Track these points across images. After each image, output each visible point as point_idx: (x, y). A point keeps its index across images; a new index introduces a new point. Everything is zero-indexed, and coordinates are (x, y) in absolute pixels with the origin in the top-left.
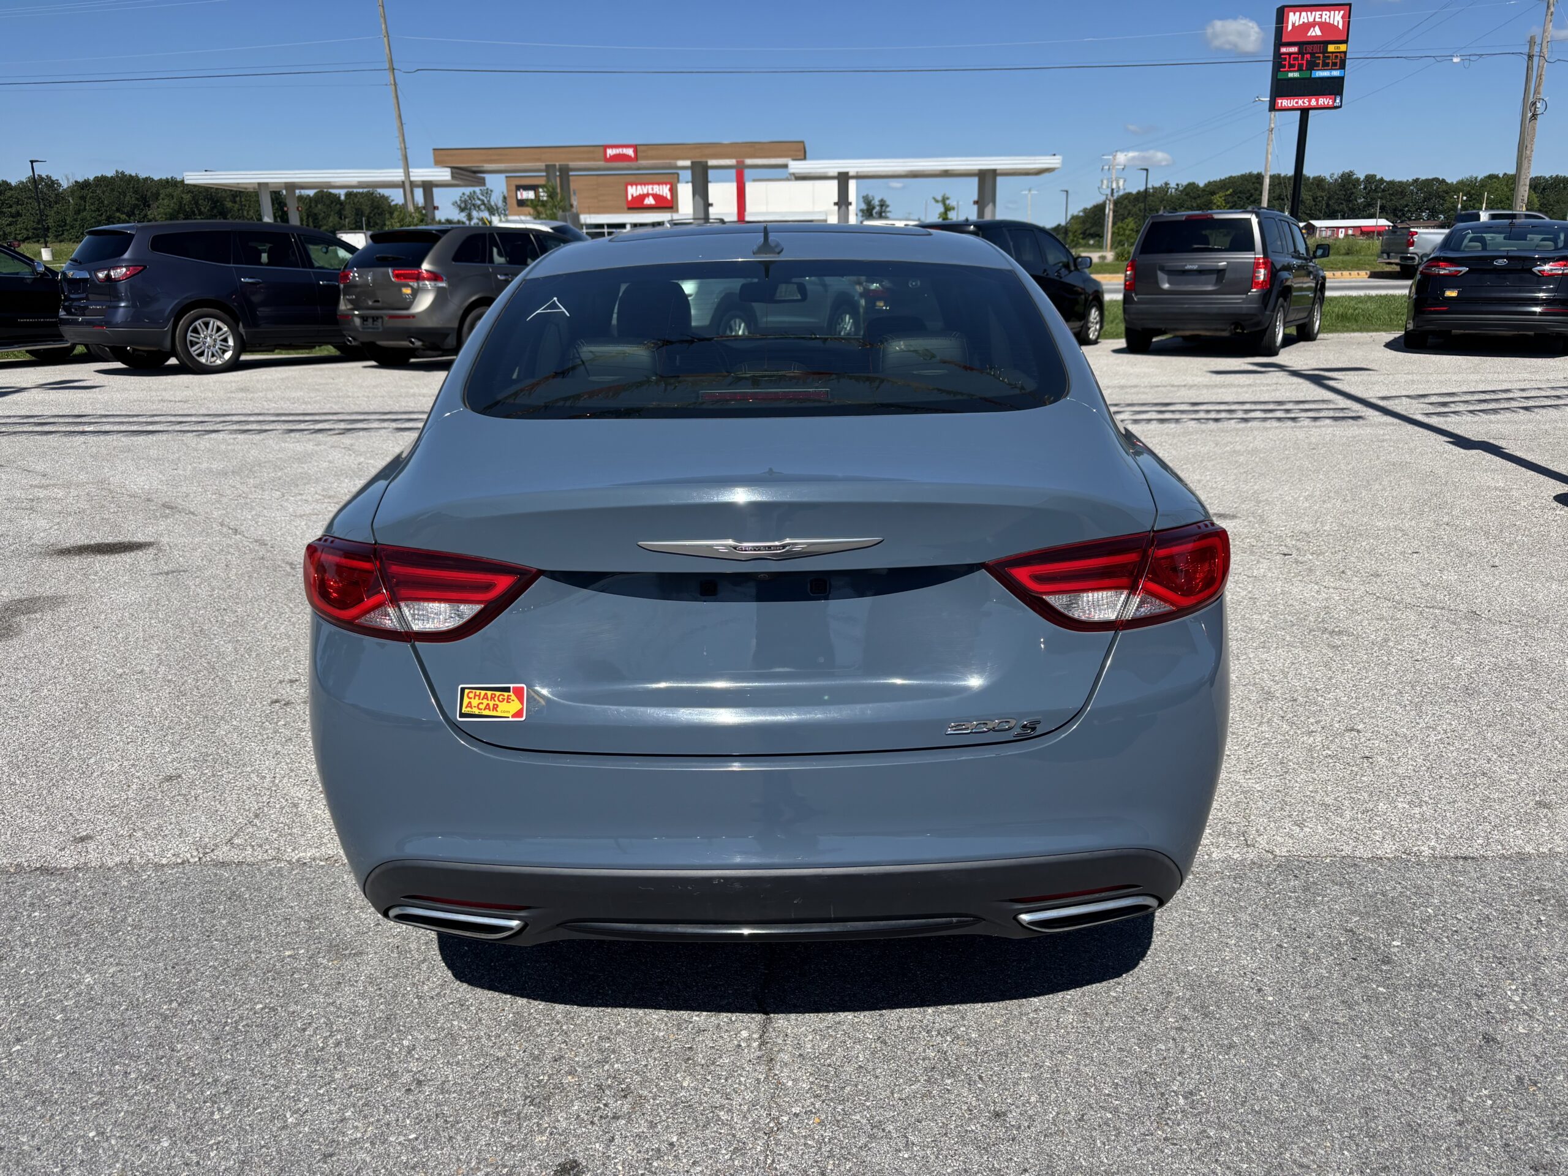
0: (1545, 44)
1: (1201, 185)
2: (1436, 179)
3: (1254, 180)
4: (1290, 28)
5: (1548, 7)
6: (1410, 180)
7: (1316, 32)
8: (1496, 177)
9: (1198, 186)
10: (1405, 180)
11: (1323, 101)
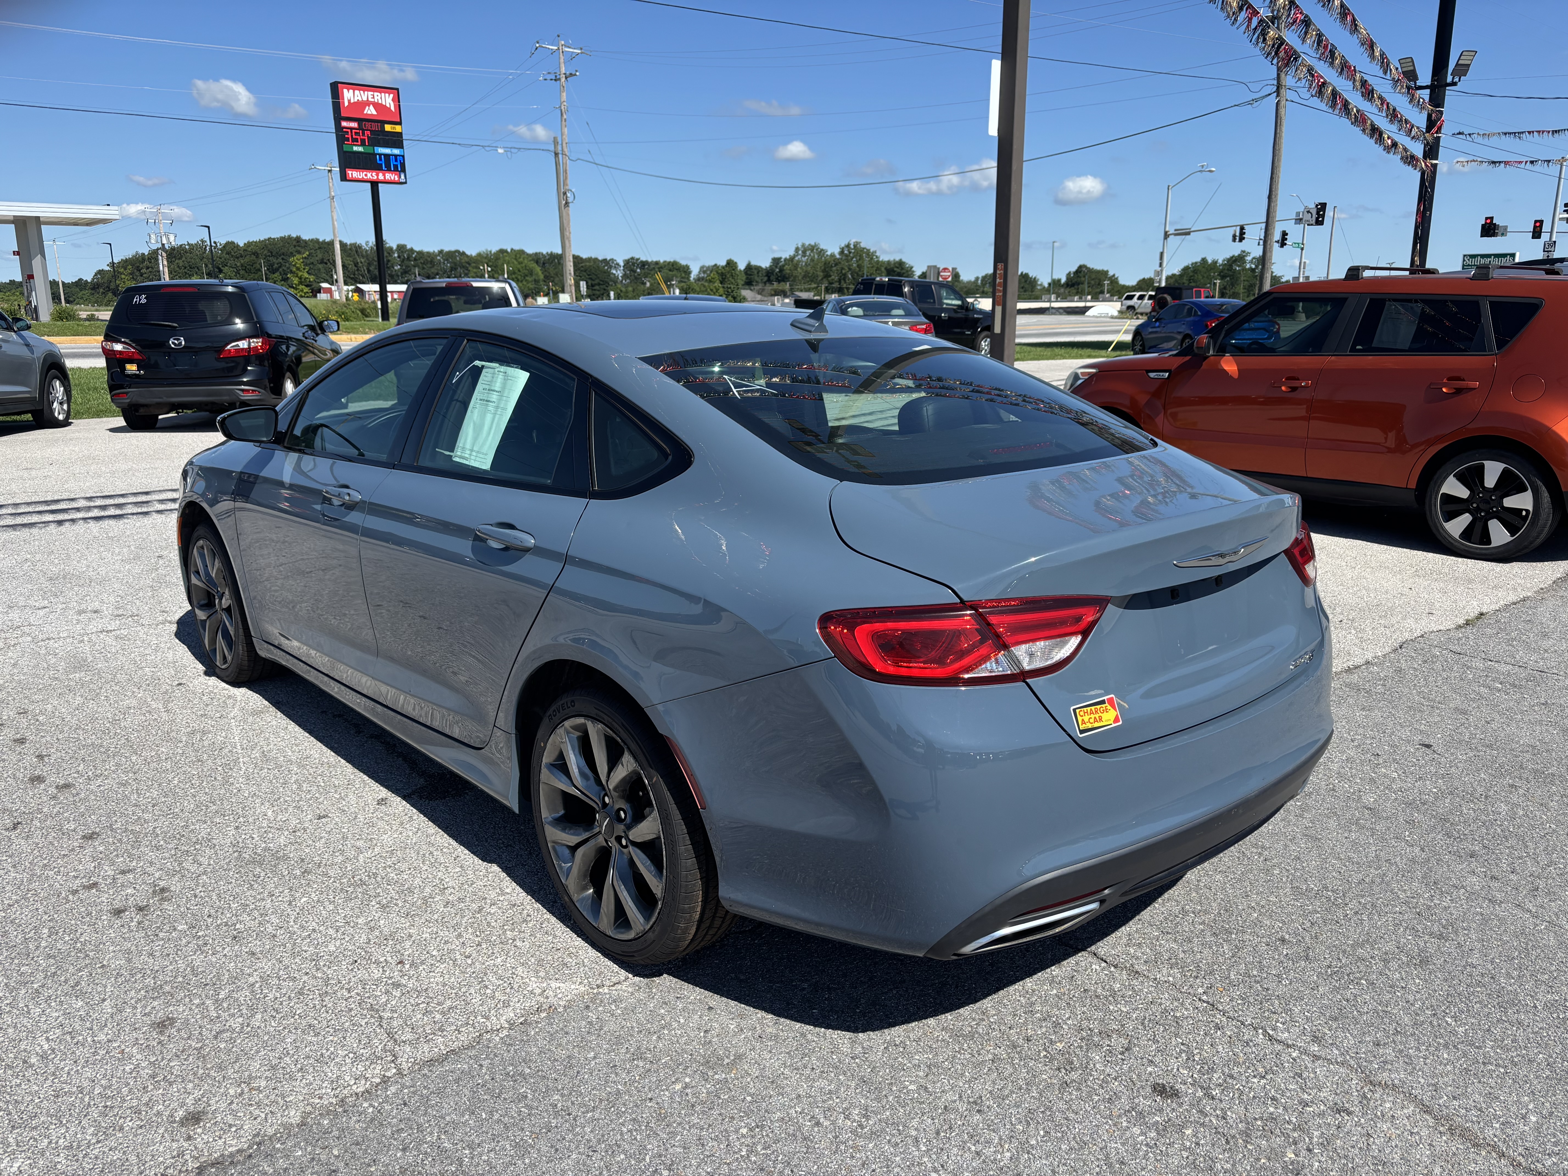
0: (564, 145)
1: (241, 244)
2: (458, 251)
3: (294, 243)
4: (346, 104)
5: (562, 115)
6: (436, 251)
7: (371, 111)
8: (506, 251)
9: (238, 245)
10: (431, 251)
11: (389, 176)
